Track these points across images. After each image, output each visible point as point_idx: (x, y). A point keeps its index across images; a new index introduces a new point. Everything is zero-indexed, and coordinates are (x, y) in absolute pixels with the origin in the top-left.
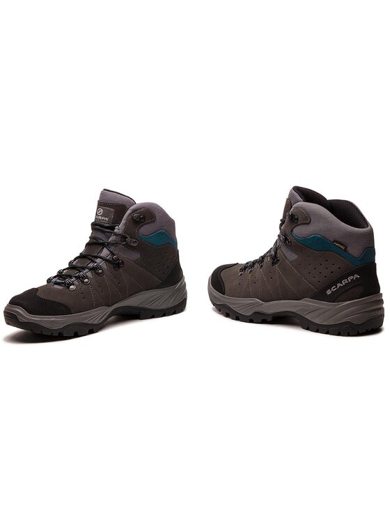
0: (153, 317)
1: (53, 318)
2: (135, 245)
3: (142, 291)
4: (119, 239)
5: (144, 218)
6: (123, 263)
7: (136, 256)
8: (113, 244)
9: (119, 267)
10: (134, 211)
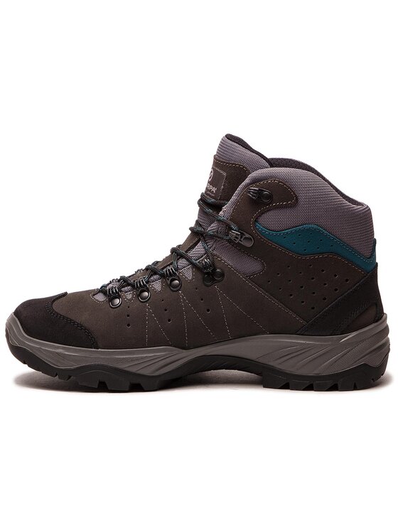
0: (286, 386)
1: (60, 349)
2: (249, 244)
3: (264, 333)
4: (222, 228)
5: (270, 197)
6: (222, 275)
7: (252, 266)
8: (212, 237)
9: (213, 281)
10: (254, 181)
